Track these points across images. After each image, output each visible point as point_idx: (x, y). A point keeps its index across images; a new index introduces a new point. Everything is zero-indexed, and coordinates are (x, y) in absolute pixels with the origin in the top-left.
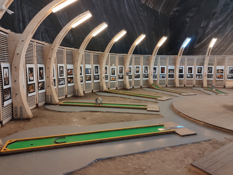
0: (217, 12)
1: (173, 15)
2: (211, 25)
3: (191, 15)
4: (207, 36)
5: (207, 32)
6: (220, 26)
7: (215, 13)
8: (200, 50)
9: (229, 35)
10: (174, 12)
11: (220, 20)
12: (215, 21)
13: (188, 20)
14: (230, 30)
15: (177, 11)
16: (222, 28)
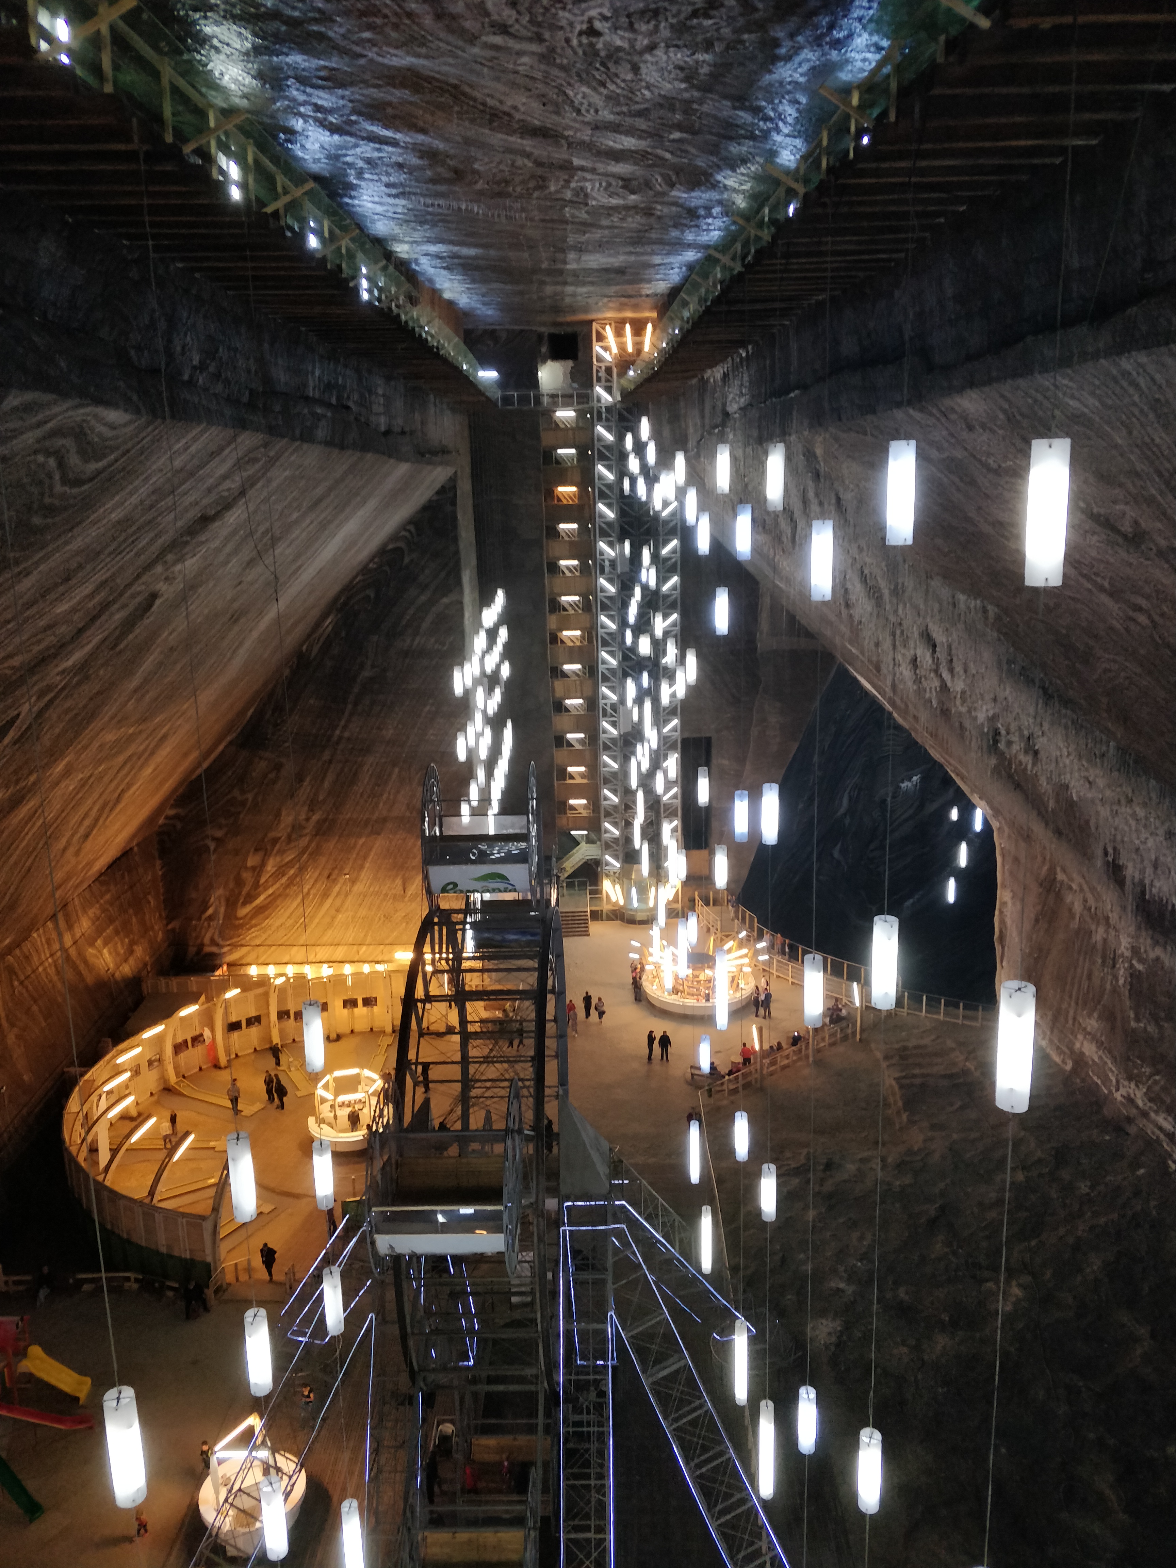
0: (280, 838)
1: (165, 825)
2: (271, 867)
3: (219, 834)
4: (266, 889)
5: (262, 880)
6: (292, 872)
7: (275, 841)
8: (253, 922)
9: (312, 892)
10: (167, 818)
11: (289, 857)
12: (278, 859)
13: (212, 845)
14: (312, 881)
15: (176, 817)
16: (295, 876)
